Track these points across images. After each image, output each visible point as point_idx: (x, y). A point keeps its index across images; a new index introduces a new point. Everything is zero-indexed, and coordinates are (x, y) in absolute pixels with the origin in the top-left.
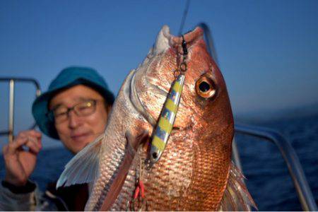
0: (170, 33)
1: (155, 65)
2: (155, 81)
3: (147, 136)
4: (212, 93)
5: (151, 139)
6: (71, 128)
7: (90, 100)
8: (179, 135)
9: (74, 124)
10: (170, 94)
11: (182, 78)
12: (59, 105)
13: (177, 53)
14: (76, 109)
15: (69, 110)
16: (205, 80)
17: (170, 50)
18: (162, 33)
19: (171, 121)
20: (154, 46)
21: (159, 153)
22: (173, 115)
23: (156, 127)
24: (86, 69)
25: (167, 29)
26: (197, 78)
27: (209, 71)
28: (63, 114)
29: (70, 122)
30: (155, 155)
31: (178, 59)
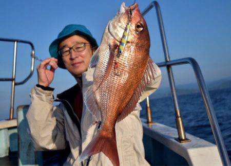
0: (125, 5)
1: (120, 18)
2: (120, 24)
3: (117, 45)
4: (141, 29)
5: (119, 47)
6: (72, 59)
7: (82, 43)
8: (129, 44)
9: (74, 57)
10: (126, 29)
11: (130, 23)
12: (64, 47)
13: (128, 14)
14: (74, 48)
15: (70, 48)
16: (139, 24)
17: (125, 13)
18: (122, 6)
19: (126, 39)
20: (119, 11)
21: (122, 51)
22: (127, 37)
23: (121, 42)
24: (79, 26)
25: (124, 4)
26: (136, 23)
27: (141, 20)
28: (67, 51)
29: (71, 56)
30: (120, 52)
31: (129, 16)
